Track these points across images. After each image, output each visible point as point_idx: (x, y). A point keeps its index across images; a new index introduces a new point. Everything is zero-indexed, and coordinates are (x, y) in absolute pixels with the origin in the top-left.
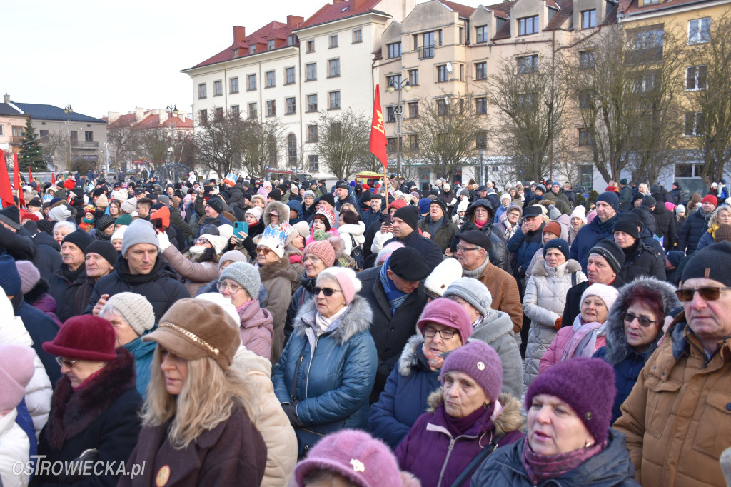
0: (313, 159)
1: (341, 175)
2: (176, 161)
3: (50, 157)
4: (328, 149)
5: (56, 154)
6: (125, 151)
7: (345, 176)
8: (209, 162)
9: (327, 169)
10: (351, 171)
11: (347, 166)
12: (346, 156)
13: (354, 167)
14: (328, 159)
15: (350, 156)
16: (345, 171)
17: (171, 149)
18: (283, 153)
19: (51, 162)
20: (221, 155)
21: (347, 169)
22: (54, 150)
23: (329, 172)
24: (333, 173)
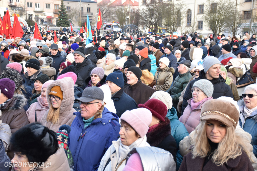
0: (200, 23)
1: (216, 32)
2: (131, 23)
3: (71, 20)
4: (210, 18)
5: (74, 18)
6: (105, 17)
7: (218, 32)
8: (147, 24)
9: (208, 28)
10: (221, 30)
11: (220, 27)
12: (220, 21)
13: (224, 27)
14: (209, 23)
15: (222, 21)
16: (218, 30)
17: (129, 17)
18: (184, 20)
19: (71, 22)
20: (153, 20)
21: (220, 29)
22: (73, 17)
23: (209, 30)
24: (211, 31)
